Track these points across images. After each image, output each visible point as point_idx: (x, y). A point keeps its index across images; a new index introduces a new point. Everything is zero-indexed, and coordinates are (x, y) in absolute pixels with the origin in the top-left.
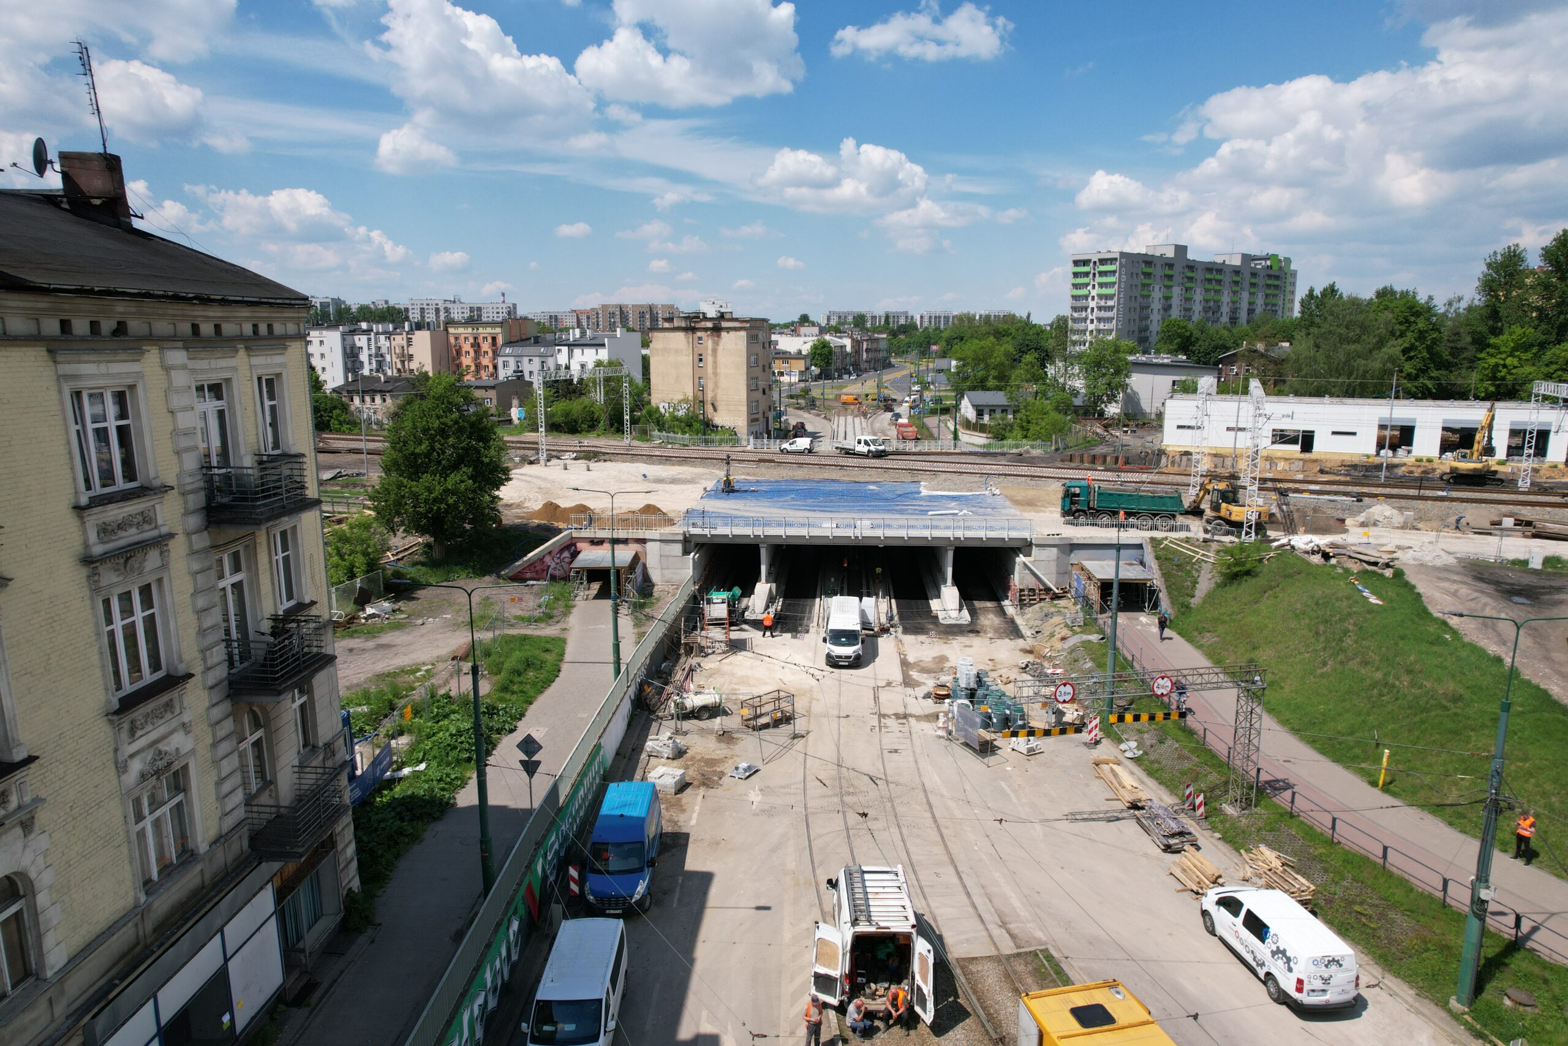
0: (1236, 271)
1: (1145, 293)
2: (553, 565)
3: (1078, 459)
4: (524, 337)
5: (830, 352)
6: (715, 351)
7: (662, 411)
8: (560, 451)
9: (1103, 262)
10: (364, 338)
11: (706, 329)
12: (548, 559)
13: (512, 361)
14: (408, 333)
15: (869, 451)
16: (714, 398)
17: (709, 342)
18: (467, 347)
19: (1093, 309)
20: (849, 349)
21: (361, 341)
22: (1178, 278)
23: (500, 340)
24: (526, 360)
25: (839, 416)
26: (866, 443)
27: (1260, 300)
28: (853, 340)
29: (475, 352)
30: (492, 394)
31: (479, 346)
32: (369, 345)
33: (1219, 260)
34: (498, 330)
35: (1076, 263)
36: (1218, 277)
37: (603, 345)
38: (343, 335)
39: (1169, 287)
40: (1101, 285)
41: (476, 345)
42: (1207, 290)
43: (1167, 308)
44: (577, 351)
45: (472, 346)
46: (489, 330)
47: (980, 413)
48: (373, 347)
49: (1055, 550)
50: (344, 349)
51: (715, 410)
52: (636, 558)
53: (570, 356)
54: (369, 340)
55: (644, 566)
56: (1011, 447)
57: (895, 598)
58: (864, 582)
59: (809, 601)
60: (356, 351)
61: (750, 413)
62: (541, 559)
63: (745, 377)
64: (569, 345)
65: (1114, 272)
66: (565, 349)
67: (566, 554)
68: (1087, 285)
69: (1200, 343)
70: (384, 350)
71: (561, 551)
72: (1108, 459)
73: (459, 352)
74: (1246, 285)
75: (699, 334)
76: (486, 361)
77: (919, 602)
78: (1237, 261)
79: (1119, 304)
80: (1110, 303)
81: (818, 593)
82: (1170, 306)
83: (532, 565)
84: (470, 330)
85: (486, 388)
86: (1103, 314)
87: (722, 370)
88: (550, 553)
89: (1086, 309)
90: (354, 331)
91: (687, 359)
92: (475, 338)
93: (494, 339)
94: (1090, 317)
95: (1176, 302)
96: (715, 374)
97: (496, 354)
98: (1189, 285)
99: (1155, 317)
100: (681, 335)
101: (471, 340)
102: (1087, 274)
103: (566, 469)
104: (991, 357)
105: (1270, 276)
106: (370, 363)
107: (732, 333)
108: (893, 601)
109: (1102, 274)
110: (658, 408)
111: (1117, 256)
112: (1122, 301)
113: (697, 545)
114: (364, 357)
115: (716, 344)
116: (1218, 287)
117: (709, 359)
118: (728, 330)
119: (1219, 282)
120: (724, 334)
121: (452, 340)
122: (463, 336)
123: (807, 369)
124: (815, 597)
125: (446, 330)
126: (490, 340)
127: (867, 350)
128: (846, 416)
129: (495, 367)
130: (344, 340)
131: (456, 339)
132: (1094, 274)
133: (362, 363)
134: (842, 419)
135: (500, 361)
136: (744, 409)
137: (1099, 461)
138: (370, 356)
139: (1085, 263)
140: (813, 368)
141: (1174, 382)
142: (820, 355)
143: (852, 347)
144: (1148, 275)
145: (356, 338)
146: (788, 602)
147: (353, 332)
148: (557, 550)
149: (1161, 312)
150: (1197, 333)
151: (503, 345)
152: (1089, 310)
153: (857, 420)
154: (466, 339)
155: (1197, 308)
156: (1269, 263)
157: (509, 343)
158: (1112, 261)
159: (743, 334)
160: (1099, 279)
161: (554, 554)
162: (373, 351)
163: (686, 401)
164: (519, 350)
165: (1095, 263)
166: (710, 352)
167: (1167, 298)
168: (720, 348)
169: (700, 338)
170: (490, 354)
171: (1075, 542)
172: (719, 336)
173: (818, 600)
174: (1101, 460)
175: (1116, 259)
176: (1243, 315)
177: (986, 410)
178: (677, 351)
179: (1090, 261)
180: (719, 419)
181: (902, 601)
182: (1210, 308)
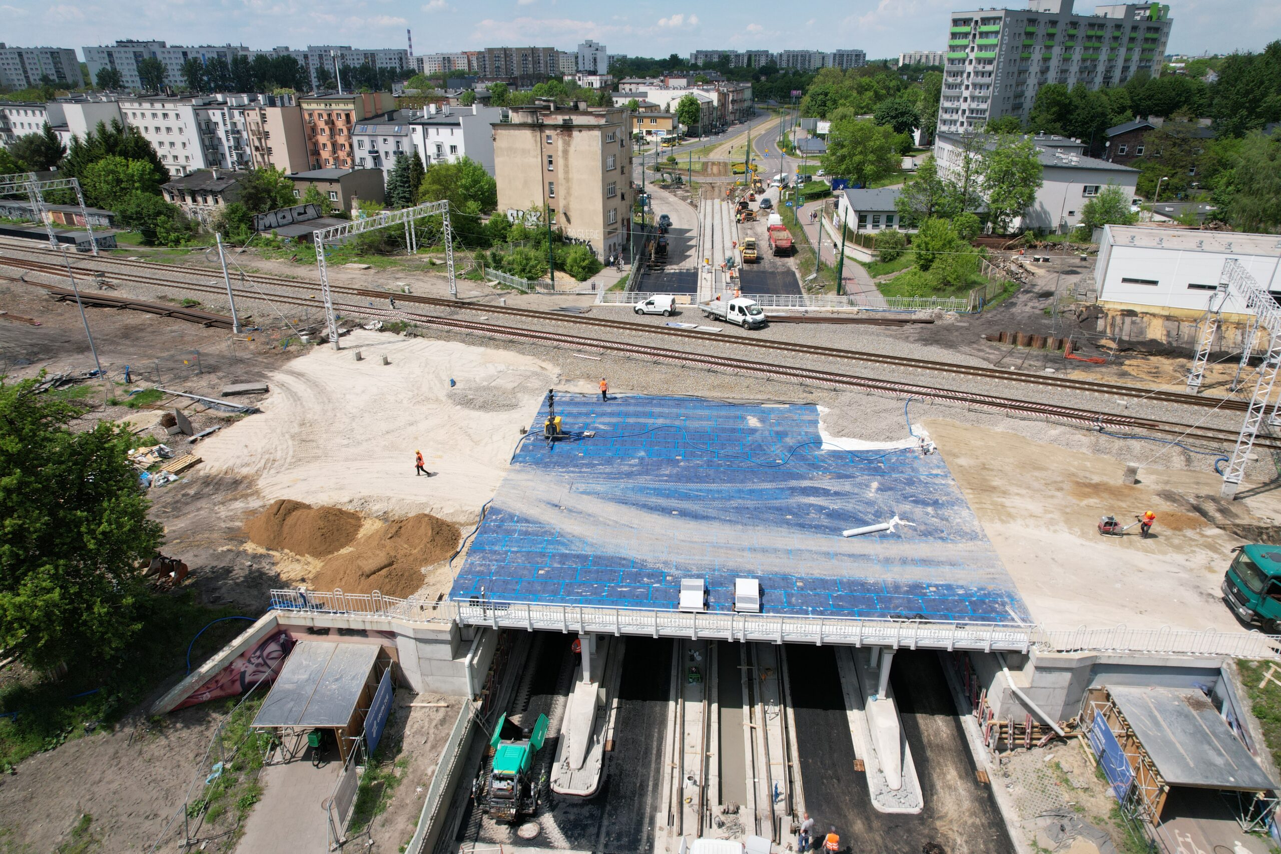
0: (1118, 25)
1: (1025, 55)
3: (1009, 339)
4: (380, 112)
5: (698, 110)
6: (566, 152)
7: (511, 219)
9: (985, 21)
10: (218, 113)
11: (555, 127)
13: (366, 140)
14: (261, 109)
15: (744, 321)
16: (566, 207)
17: (558, 141)
18: (321, 124)
19: (969, 74)
20: (715, 103)
21: (216, 116)
22: (1059, 38)
23: (354, 118)
24: (380, 140)
25: (706, 199)
26: (741, 310)
27: (1136, 56)
28: (719, 93)
29: (331, 130)
30: (337, 187)
31: (333, 123)
32: (224, 120)
33: (1101, 13)
34: (351, 106)
35: (956, 22)
36: (1099, 33)
37: (458, 124)
38: (196, 110)
39: (1048, 48)
40: (981, 48)
41: (331, 123)
42: (1086, 49)
43: (1044, 71)
44: (432, 131)
45: (327, 123)
46: (342, 106)
47: (862, 219)
48: (228, 122)
49: (1068, 676)
50: (199, 125)
51: (568, 220)
52: (383, 656)
53: (425, 135)
54: (223, 115)
55: (397, 667)
57: (794, 706)
59: (657, 706)
60: (212, 126)
61: (607, 224)
63: (600, 184)
64: (423, 124)
65: (997, 33)
66: (419, 128)
68: (965, 47)
69: (1078, 111)
70: (240, 127)
72: (1050, 341)
73: (314, 129)
74: (1125, 40)
75: (548, 132)
76: (341, 139)
77: (830, 713)
78: (1120, 14)
79: (998, 69)
80: (989, 68)
81: (672, 692)
82: (1048, 69)
84: (323, 106)
85: (331, 181)
86: (980, 80)
87: (574, 175)
89: (962, 73)
90: (209, 104)
91: (535, 161)
92: (329, 115)
93: (348, 116)
94: (966, 83)
95: (1054, 63)
96: (567, 180)
97: (350, 135)
98: (1069, 44)
99: (1032, 81)
100: (527, 134)
101: (325, 117)
102: (965, 35)
103: (360, 358)
105: (1149, 29)
106: (228, 140)
107: (585, 133)
108: (790, 711)
109: (983, 35)
110: (506, 216)
111: (1002, 14)
112: (1001, 66)
114: (221, 133)
115: (567, 144)
116: (1097, 45)
117: (560, 162)
118: (581, 128)
119: (1099, 38)
120: (575, 134)
121: (307, 117)
122: (316, 113)
123: (675, 128)
124: (666, 699)
125: (299, 105)
126: (343, 117)
127: (733, 101)
128: (713, 199)
129: (351, 146)
130: (197, 115)
131: (310, 115)
132: (974, 35)
133: (220, 139)
134: (709, 202)
135: (355, 140)
136: (599, 220)
137: (1037, 344)
138: (227, 132)
139: (966, 22)
140: (681, 126)
141: (1085, 188)
142: (688, 112)
143: (719, 100)
144: (1030, 35)
145: (210, 112)
146: (629, 705)
147: (208, 105)
149: (1039, 75)
150: (1077, 101)
151: (357, 123)
152: (965, 75)
153: (724, 204)
154: (320, 115)
155: (1074, 68)
156: (1148, 13)
157: (364, 120)
158: (995, 20)
159: (597, 133)
160: (979, 41)
162: (229, 127)
163: (535, 209)
164: (370, 129)
165: (976, 22)
166: (560, 153)
167: (1046, 60)
168: (572, 149)
169: (548, 137)
170: (345, 132)
171: (1103, 661)
172: (570, 136)
173: (672, 704)
175: (1000, 18)
176: (1117, 74)
178: (524, 152)
179: (971, 19)
180: (573, 232)
181: (804, 711)
182: (1088, 69)
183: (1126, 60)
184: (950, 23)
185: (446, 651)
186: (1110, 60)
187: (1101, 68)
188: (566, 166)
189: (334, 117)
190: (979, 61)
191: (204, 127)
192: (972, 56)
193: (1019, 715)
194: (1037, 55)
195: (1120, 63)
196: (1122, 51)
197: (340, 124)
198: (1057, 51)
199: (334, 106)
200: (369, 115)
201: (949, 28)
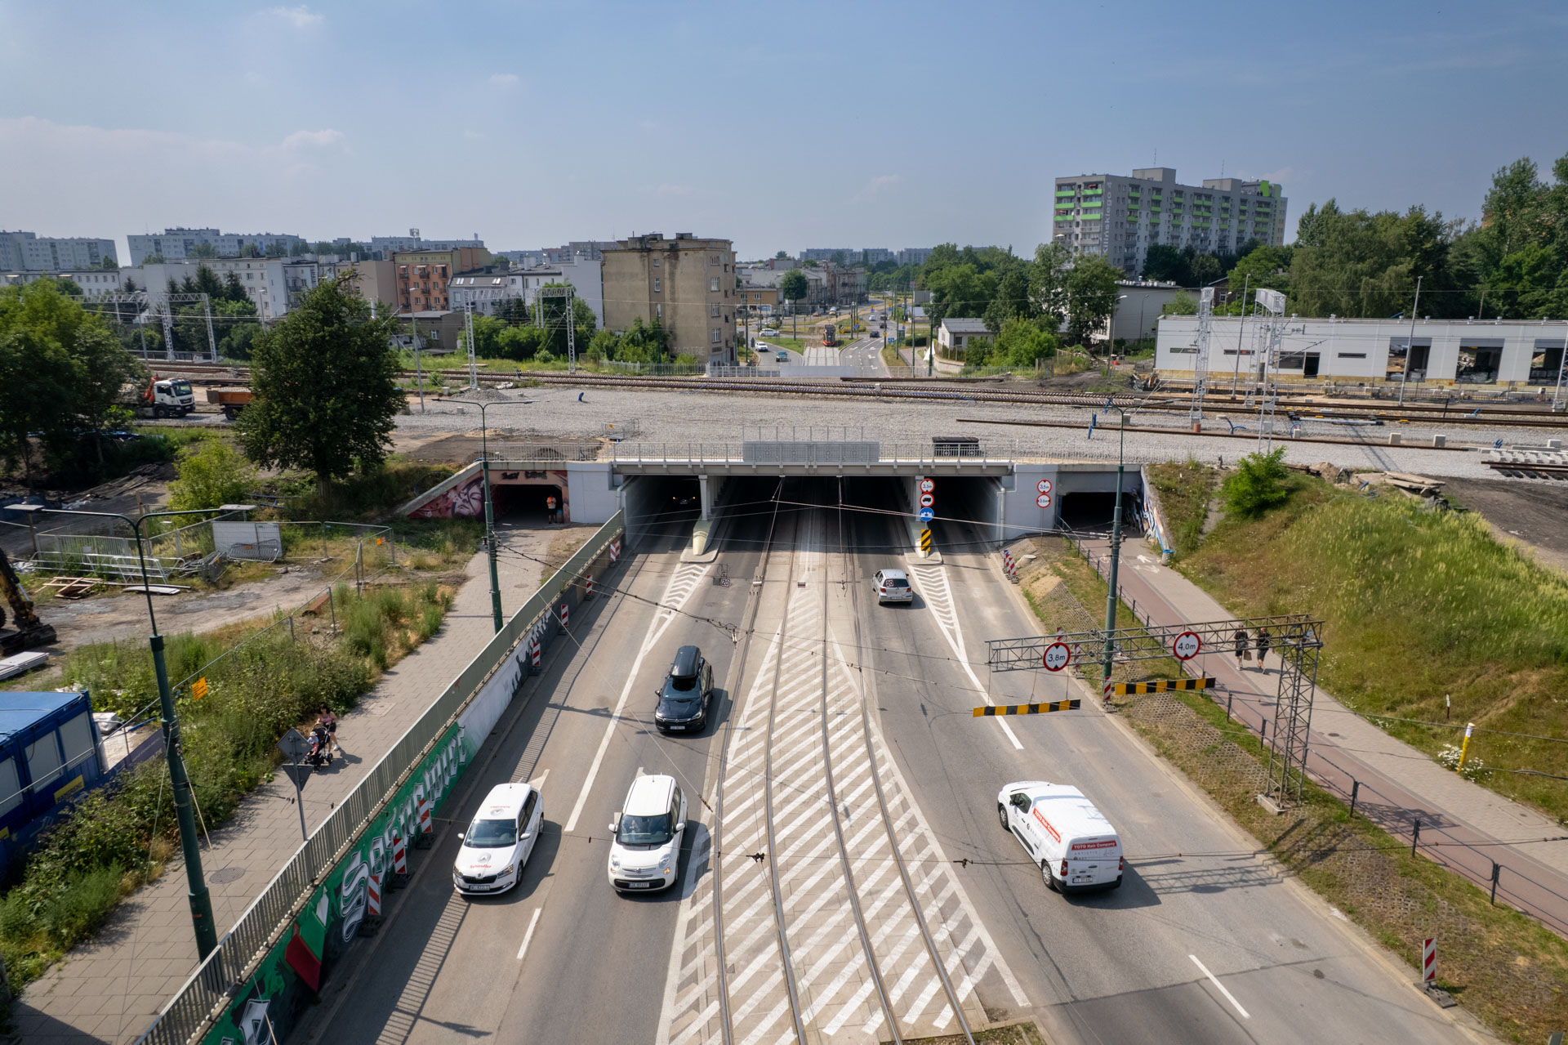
0: (1226, 197)
1: (1131, 219)
2: (459, 502)
5: (805, 285)
6: (672, 274)
8: (495, 380)
9: (1088, 185)
10: (307, 270)
11: (663, 251)
12: (452, 496)
13: (464, 292)
16: (673, 325)
17: (666, 265)
18: (415, 277)
20: (824, 282)
22: (1165, 204)
24: (478, 291)
27: (1250, 227)
28: (828, 273)
29: (425, 283)
30: (439, 326)
31: (428, 276)
32: (312, 277)
33: (1208, 185)
35: (1060, 187)
36: (1207, 203)
37: (560, 274)
38: (285, 267)
39: (1155, 214)
40: (1086, 210)
41: (425, 276)
42: (1195, 217)
43: (1154, 235)
44: (532, 280)
45: (421, 276)
47: (958, 341)
48: (317, 279)
50: (287, 282)
51: (675, 339)
53: (525, 286)
54: (312, 272)
56: (990, 373)
60: (299, 284)
61: (712, 341)
62: (444, 496)
63: (704, 303)
64: (523, 275)
65: (1100, 196)
67: (475, 489)
68: (1071, 210)
75: (655, 256)
80: (1095, 229)
82: (1157, 233)
83: (434, 502)
87: (680, 295)
91: (643, 284)
92: (424, 269)
95: (1163, 229)
96: (673, 300)
97: (446, 285)
98: (1177, 211)
99: (1142, 244)
100: (636, 255)
104: (969, 286)
107: (691, 256)
109: (1087, 198)
112: (1107, 227)
113: (628, 478)
115: (673, 267)
116: (1206, 214)
117: (667, 284)
118: (686, 251)
120: (682, 256)
123: (781, 302)
125: (393, 259)
130: (285, 271)
132: (1079, 199)
135: (451, 293)
136: (705, 336)
139: (1071, 186)
140: (786, 302)
141: (1165, 303)
142: (794, 289)
143: (828, 281)
144: (1135, 200)
145: (299, 270)
147: (296, 264)
149: (1148, 238)
155: (1185, 235)
156: (1258, 189)
157: (460, 274)
158: (1095, 186)
159: (703, 255)
160: (1083, 204)
161: (460, 489)
165: (1080, 186)
166: (667, 276)
167: (1155, 225)
168: (678, 271)
169: (656, 260)
171: (1063, 469)
172: (677, 258)
175: (1102, 182)
176: (1232, 243)
177: (964, 338)
178: (633, 276)
179: (1074, 184)
180: (679, 349)
182: (1200, 236)
183: (1240, 232)
184: (1053, 187)
186: (1223, 230)
187: (1214, 237)
188: (673, 287)
189: (429, 270)
190: (1085, 222)
192: (1079, 218)
194: (1144, 220)
195: (1234, 234)
196: (1234, 222)
197: (435, 277)
198: (1164, 218)
199: (429, 260)
200: (466, 269)
201: (1052, 193)
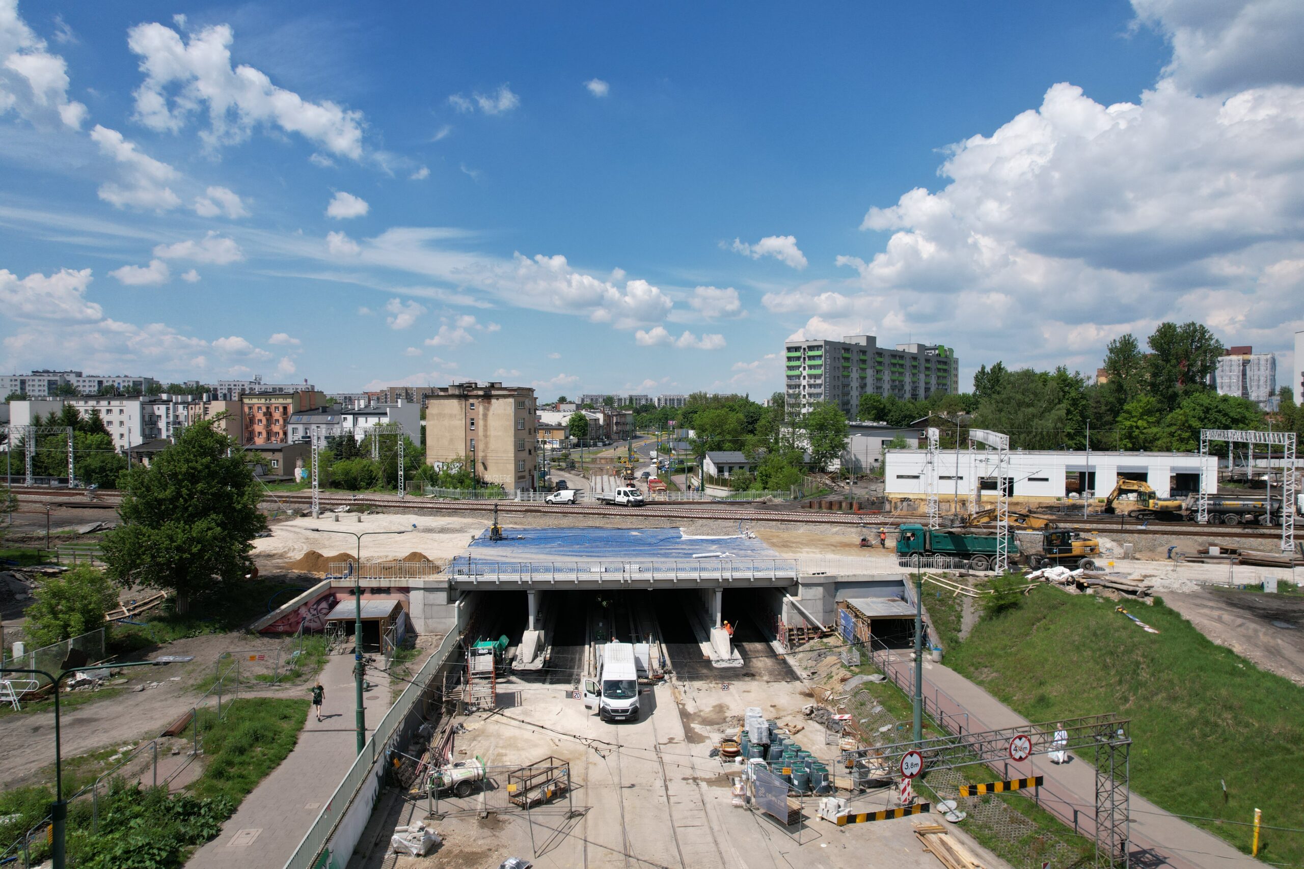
0: (914, 358)
1: (845, 373)
2: (309, 617)
3: (817, 505)
4: (313, 407)
5: (586, 424)
6: (485, 416)
7: (437, 469)
8: (333, 504)
9: (811, 348)
10: (163, 408)
11: (477, 397)
12: (303, 611)
13: (301, 428)
14: (205, 403)
15: (628, 501)
16: (485, 457)
17: (480, 408)
19: (804, 386)
21: (160, 410)
22: (870, 363)
23: (291, 410)
24: (314, 427)
25: (596, 475)
26: (626, 494)
28: (605, 414)
30: (279, 456)
32: (167, 414)
33: (900, 349)
34: (289, 401)
35: (789, 349)
36: (901, 362)
37: (385, 414)
38: (143, 404)
39: (864, 370)
40: (811, 367)
42: (893, 373)
43: (863, 386)
44: (361, 420)
46: (281, 401)
47: (720, 470)
48: (171, 416)
49: (821, 589)
51: (486, 468)
52: (398, 608)
54: (168, 409)
55: (407, 616)
56: (755, 496)
57: (665, 642)
58: (632, 626)
59: (578, 648)
60: (154, 419)
61: (517, 470)
62: (295, 611)
63: (513, 439)
64: (354, 414)
66: (350, 418)
67: (324, 605)
69: (892, 414)
70: (182, 418)
71: (319, 602)
72: (844, 505)
73: (252, 420)
74: (922, 368)
75: (471, 401)
76: (276, 428)
77: (689, 645)
78: (914, 350)
79: (825, 382)
80: (819, 381)
81: (587, 639)
82: (865, 385)
83: (285, 617)
84: (263, 401)
85: (274, 451)
86: (813, 390)
87: (492, 432)
88: (306, 604)
89: (799, 386)
90: (155, 401)
91: (460, 423)
93: (285, 408)
94: (803, 393)
96: (486, 436)
98: (879, 368)
99: (854, 393)
100: (455, 402)
101: (264, 410)
102: (798, 358)
103: (337, 520)
104: (725, 423)
105: (939, 362)
106: (167, 430)
107: (501, 401)
108: (663, 646)
109: (810, 358)
110: (433, 467)
111: (822, 343)
112: (828, 380)
113: (463, 592)
114: (162, 424)
115: (487, 409)
116: (901, 370)
117: (481, 423)
118: (498, 397)
119: (902, 366)
120: (494, 401)
121: (246, 409)
122: (256, 406)
123: (567, 438)
124: (584, 644)
125: (241, 400)
126: (281, 409)
127: (617, 423)
128: (602, 476)
129: (285, 434)
130: (143, 409)
131: (250, 408)
133: (160, 430)
134: (599, 478)
135: (290, 428)
136: (511, 467)
137: (835, 507)
138: (168, 423)
139: (797, 349)
140: (572, 437)
141: (883, 441)
142: (578, 426)
144: (847, 359)
145: (156, 407)
146: (557, 649)
147: (153, 402)
148: (314, 601)
149: (859, 389)
150: (889, 407)
151: (294, 414)
152: (802, 388)
153: (612, 479)
154: (259, 408)
155: (886, 386)
156: (937, 352)
157: (299, 412)
158: (818, 347)
159: (511, 400)
161: (310, 605)
162: (171, 419)
163: (458, 460)
164: (305, 418)
165: (804, 349)
166: (481, 416)
167: (863, 378)
168: (490, 413)
169: (472, 405)
170: (281, 421)
171: (840, 580)
172: (489, 403)
173: (587, 647)
174: (837, 506)
175: (821, 346)
177: (726, 468)
178: (451, 416)
179: (800, 347)
180: (489, 477)
181: (672, 645)
182: (897, 387)
184: (785, 350)
185: (443, 597)
186: (914, 382)
187: (908, 388)
188: (485, 426)
189: (272, 409)
190: (810, 376)
191: (147, 419)
192: (805, 373)
193: (799, 622)
194: (855, 375)
195: (922, 385)
197: (277, 415)
199: (273, 401)
200: (305, 409)
